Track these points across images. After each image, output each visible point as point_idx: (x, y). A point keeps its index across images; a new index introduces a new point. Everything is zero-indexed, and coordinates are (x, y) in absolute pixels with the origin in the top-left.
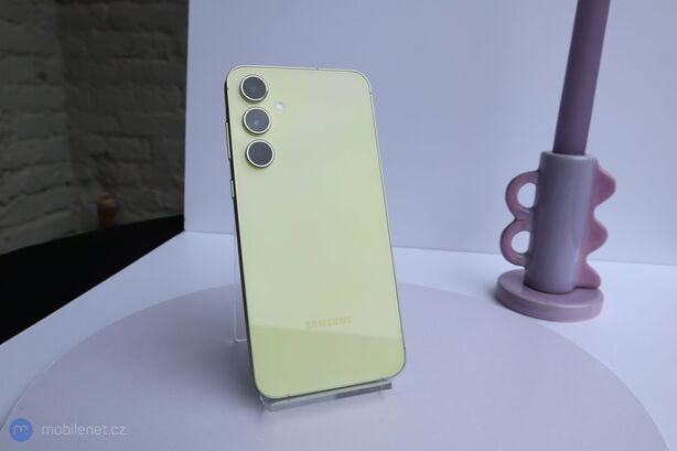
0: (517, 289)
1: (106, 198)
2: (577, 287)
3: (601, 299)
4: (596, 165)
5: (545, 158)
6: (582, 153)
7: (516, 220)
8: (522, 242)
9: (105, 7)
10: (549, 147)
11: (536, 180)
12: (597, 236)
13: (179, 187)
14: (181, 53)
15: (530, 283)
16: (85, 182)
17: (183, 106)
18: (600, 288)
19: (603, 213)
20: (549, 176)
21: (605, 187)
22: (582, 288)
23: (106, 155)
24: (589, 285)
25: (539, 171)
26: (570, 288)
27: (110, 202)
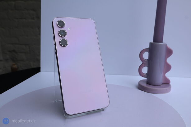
0: (145, 85)
1: (14, 65)
2: (163, 84)
3: (171, 87)
4: (166, 45)
5: (151, 44)
6: (162, 42)
7: (143, 63)
8: (145, 70)
9: (13, 3)
10: (152, 41)
11: (148, 51)
12: (168, 68)
13: (39, 61)
14: (39, 17)
15: (148, 83)
16: (7, 60)
17: (40, 34)
18: (170, 84)
19: (169, 60)
20: (152, 49)
21: (169, 52)
22: (165, 84)
23: (14, 51)
24: (167, 83)
25: (149, 48)
26: (161, 84)
27: (15, 66)
